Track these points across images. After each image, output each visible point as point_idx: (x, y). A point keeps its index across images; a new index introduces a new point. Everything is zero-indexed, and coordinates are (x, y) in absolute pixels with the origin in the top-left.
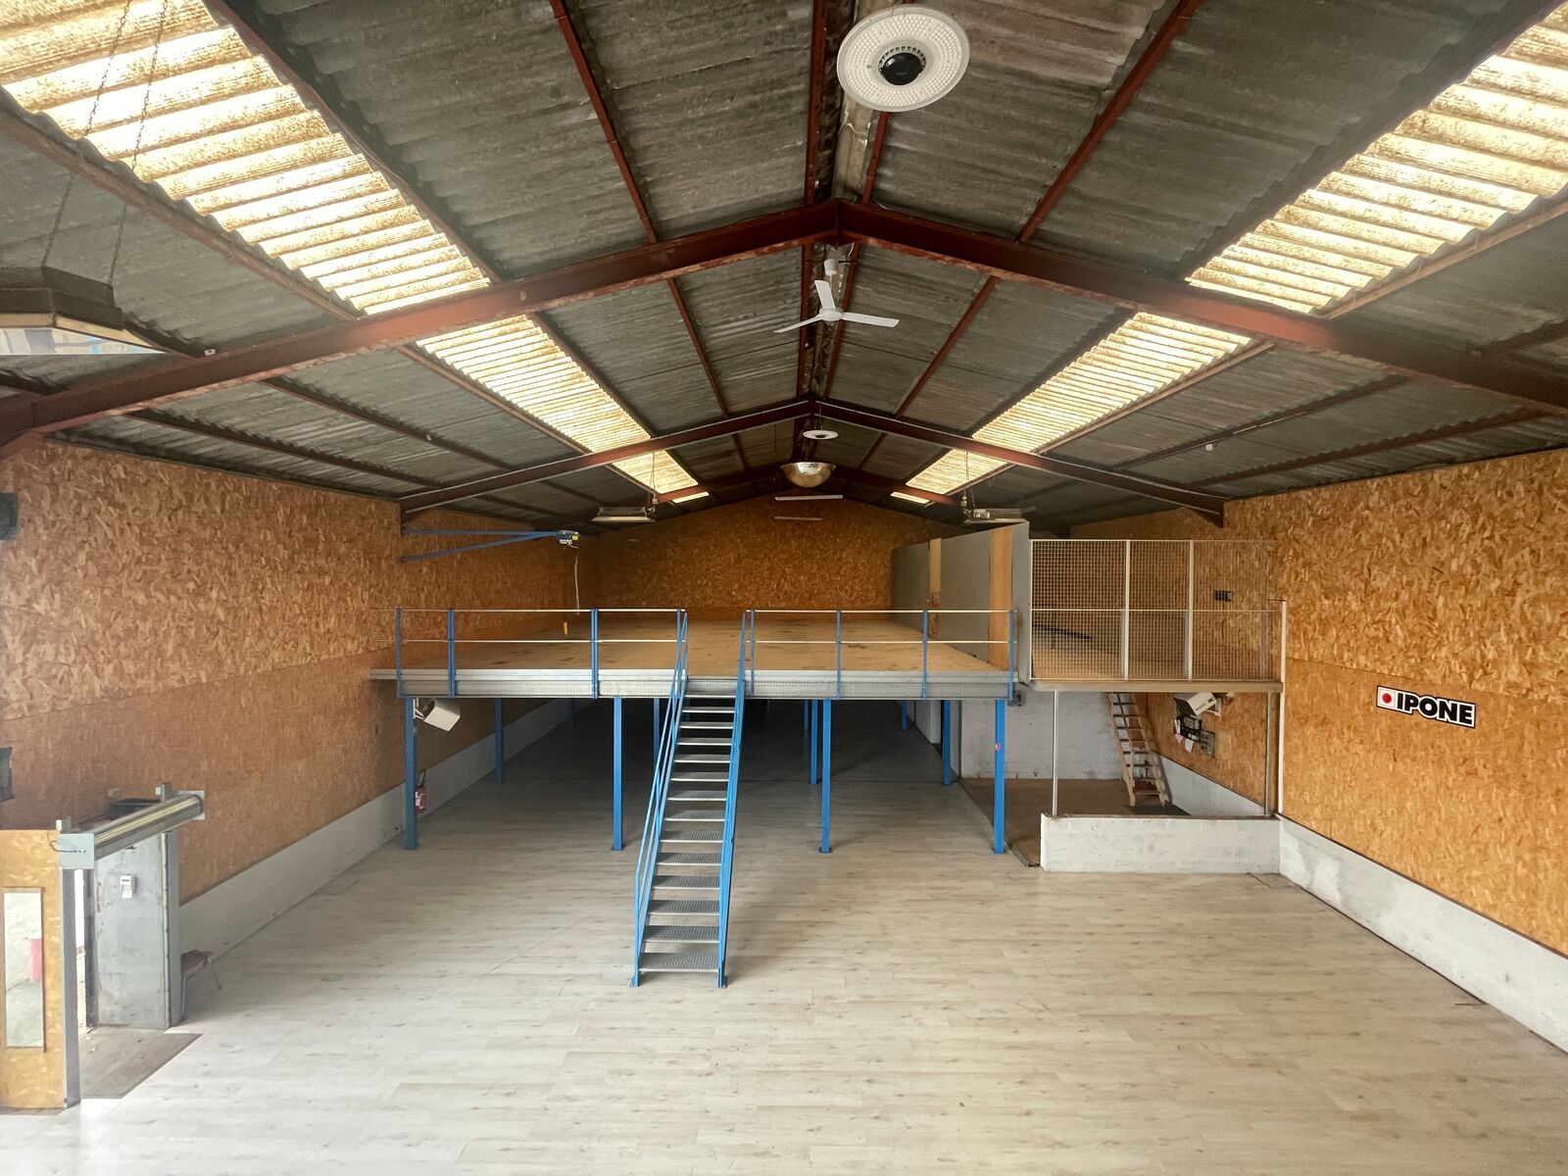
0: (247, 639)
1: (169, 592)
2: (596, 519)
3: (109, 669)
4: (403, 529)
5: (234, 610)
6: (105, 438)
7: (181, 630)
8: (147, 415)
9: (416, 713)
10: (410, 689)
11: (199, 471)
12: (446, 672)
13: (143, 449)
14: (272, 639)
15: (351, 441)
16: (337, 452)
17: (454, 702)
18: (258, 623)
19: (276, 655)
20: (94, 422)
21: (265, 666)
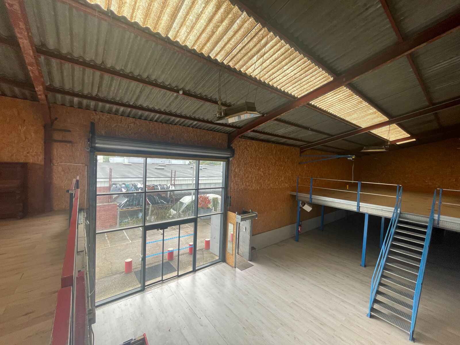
0: (267, 181)
1: (254, 169)
2: (362, 151)
3: (244, 184)
4: (300, 155)
5: (264, 174)
6: (247, 137)
7: (256, 177)
8: (254, 131)
9: (301, 205)
10: (299, 198)
11: (260, 142)
12: (309, 195)
13: (252, 138)
14: (271, 181)
15: (290, 132)
16: (287, 136)
17: (311, 204)
18: (268, 177)
19: (271, 185)
20: (245, 134)
21: (269, 188)
